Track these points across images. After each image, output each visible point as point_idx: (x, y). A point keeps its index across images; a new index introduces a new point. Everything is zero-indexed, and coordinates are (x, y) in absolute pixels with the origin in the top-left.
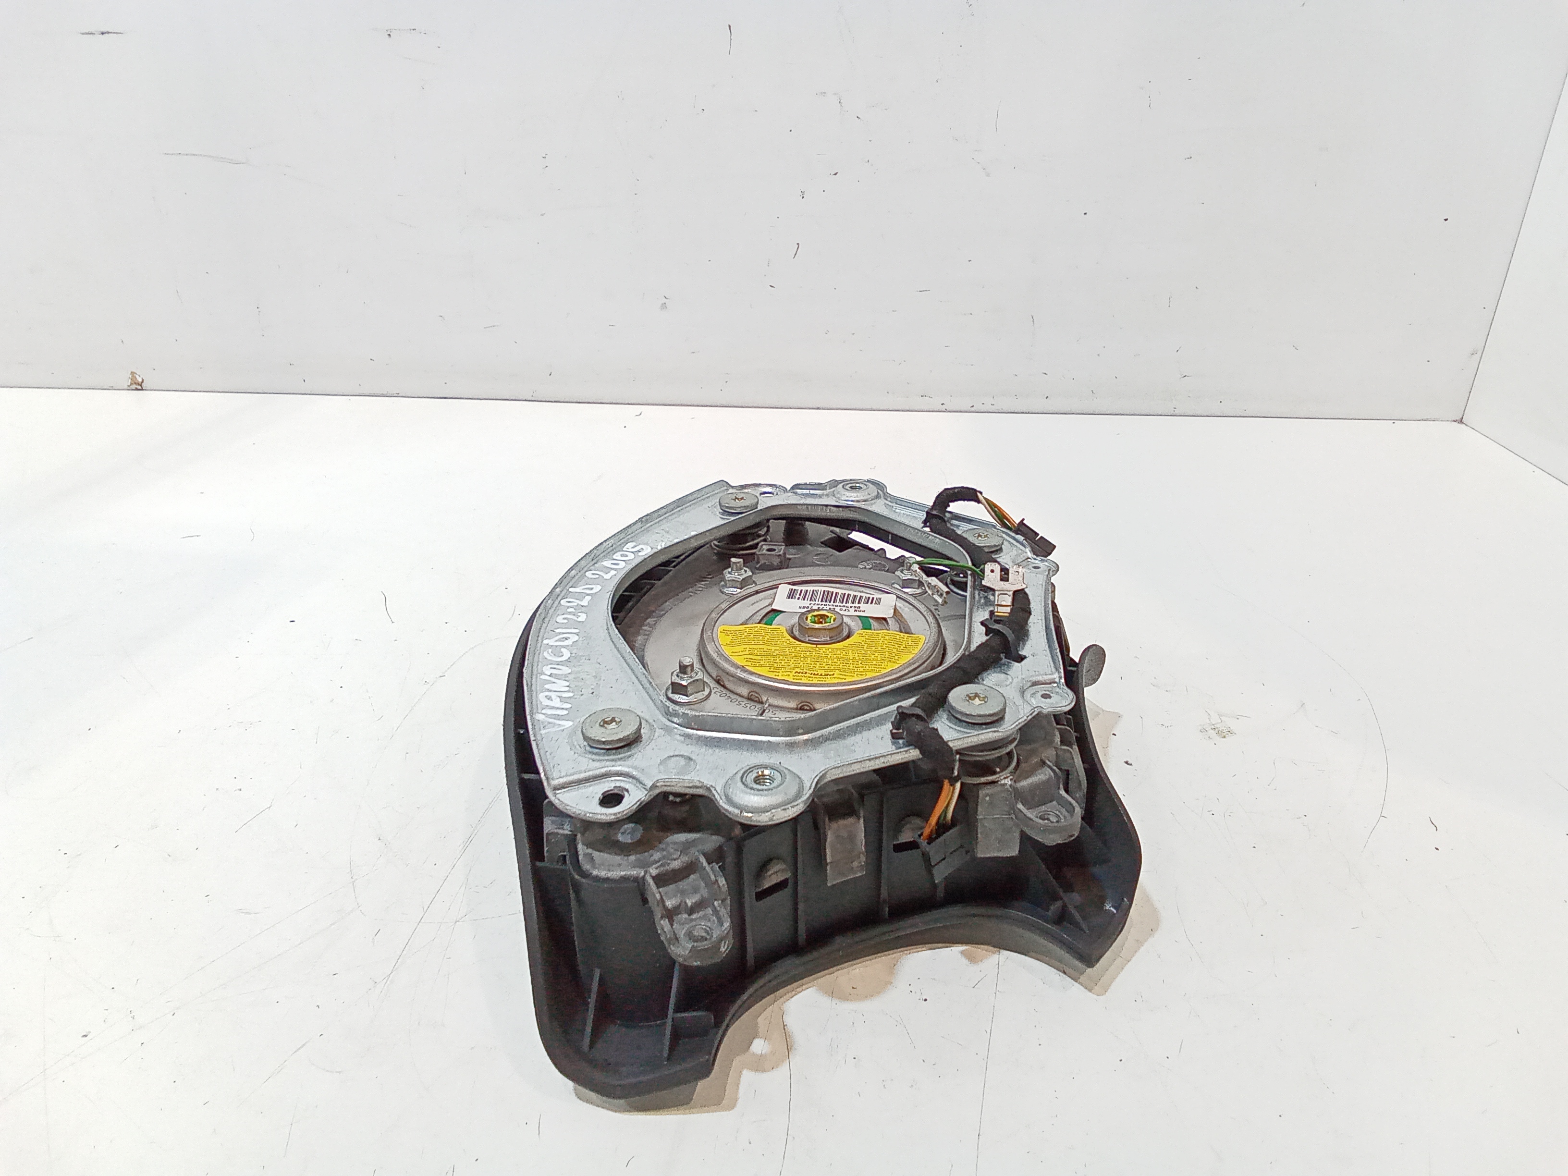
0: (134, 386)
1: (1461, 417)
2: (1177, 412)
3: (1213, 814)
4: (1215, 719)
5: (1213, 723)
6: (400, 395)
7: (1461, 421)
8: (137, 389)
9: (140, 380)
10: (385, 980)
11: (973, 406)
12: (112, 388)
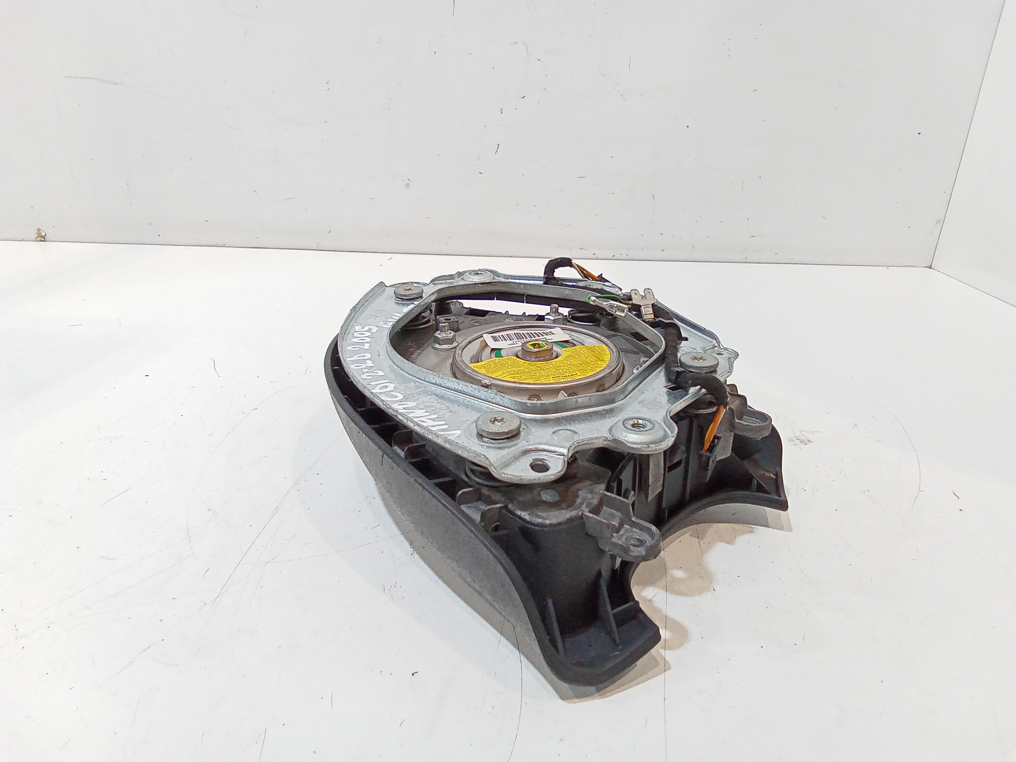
0: (40, 238)
1: (930, 265)
2: (748, 260)
3: (805, 490)
4: (798, 434)
5: (797, 436)
6: (226, 245)
7: (930, 267)
8: (41, 241)
9: (44, 234)
10: (213, 602)
11: (614, 256)
12: (23, 240)
